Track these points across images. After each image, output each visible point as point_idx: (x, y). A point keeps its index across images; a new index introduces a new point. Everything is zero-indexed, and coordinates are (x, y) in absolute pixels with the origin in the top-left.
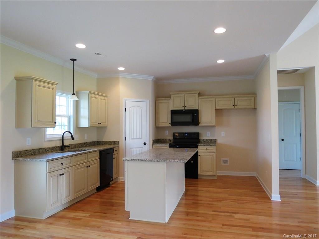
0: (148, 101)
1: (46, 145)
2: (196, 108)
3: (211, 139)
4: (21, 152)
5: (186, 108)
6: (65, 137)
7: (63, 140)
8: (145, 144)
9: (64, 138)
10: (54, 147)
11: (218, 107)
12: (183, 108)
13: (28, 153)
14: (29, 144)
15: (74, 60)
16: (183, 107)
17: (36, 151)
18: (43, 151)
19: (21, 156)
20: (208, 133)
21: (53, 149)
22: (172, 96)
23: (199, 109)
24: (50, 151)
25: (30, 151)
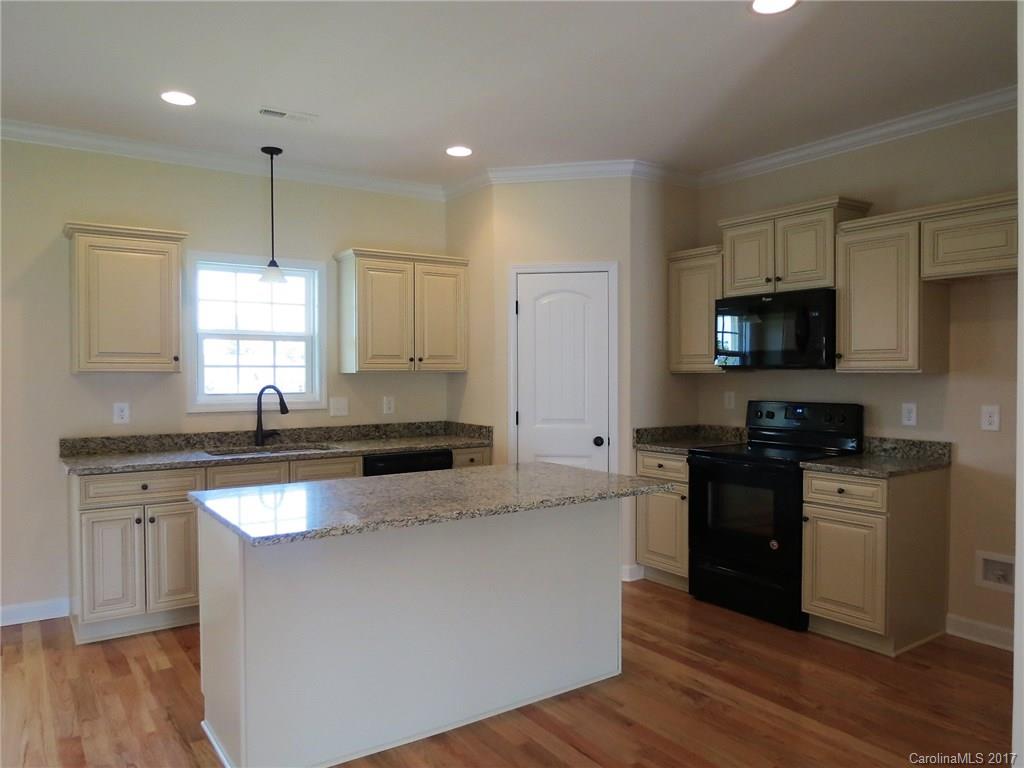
0: (614, 269)
1: (191, 427)
2: (826, 283)
3: (921, 443)
4: (86, 440)
5: (782, 287)
6: (266, 404)
7: (259, 411)
8: (598, 442)
9: (263, 408)
10: (226, 434)
11: (931, 271)
12: (769, 289)
13: (113, 446)
14: (121, 418)
15: (272, 151)
16: (768, 280)
17: (148, 442)
18: (176, 444)
19: (88, 453)
20: (905, 406)
21: (219, 440)
22: (729, 234)
23: (840, 285)
24: (206, 444)
25: (123, 439)
